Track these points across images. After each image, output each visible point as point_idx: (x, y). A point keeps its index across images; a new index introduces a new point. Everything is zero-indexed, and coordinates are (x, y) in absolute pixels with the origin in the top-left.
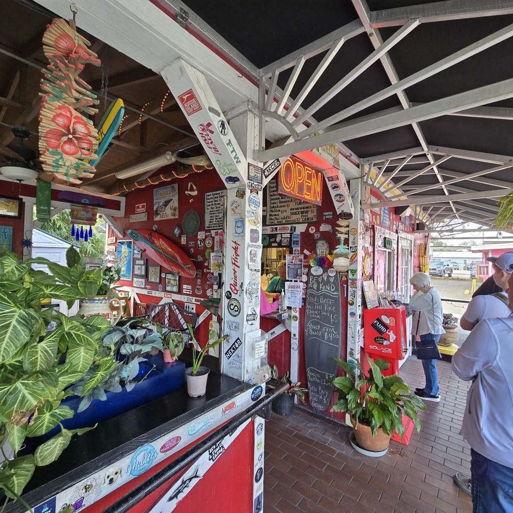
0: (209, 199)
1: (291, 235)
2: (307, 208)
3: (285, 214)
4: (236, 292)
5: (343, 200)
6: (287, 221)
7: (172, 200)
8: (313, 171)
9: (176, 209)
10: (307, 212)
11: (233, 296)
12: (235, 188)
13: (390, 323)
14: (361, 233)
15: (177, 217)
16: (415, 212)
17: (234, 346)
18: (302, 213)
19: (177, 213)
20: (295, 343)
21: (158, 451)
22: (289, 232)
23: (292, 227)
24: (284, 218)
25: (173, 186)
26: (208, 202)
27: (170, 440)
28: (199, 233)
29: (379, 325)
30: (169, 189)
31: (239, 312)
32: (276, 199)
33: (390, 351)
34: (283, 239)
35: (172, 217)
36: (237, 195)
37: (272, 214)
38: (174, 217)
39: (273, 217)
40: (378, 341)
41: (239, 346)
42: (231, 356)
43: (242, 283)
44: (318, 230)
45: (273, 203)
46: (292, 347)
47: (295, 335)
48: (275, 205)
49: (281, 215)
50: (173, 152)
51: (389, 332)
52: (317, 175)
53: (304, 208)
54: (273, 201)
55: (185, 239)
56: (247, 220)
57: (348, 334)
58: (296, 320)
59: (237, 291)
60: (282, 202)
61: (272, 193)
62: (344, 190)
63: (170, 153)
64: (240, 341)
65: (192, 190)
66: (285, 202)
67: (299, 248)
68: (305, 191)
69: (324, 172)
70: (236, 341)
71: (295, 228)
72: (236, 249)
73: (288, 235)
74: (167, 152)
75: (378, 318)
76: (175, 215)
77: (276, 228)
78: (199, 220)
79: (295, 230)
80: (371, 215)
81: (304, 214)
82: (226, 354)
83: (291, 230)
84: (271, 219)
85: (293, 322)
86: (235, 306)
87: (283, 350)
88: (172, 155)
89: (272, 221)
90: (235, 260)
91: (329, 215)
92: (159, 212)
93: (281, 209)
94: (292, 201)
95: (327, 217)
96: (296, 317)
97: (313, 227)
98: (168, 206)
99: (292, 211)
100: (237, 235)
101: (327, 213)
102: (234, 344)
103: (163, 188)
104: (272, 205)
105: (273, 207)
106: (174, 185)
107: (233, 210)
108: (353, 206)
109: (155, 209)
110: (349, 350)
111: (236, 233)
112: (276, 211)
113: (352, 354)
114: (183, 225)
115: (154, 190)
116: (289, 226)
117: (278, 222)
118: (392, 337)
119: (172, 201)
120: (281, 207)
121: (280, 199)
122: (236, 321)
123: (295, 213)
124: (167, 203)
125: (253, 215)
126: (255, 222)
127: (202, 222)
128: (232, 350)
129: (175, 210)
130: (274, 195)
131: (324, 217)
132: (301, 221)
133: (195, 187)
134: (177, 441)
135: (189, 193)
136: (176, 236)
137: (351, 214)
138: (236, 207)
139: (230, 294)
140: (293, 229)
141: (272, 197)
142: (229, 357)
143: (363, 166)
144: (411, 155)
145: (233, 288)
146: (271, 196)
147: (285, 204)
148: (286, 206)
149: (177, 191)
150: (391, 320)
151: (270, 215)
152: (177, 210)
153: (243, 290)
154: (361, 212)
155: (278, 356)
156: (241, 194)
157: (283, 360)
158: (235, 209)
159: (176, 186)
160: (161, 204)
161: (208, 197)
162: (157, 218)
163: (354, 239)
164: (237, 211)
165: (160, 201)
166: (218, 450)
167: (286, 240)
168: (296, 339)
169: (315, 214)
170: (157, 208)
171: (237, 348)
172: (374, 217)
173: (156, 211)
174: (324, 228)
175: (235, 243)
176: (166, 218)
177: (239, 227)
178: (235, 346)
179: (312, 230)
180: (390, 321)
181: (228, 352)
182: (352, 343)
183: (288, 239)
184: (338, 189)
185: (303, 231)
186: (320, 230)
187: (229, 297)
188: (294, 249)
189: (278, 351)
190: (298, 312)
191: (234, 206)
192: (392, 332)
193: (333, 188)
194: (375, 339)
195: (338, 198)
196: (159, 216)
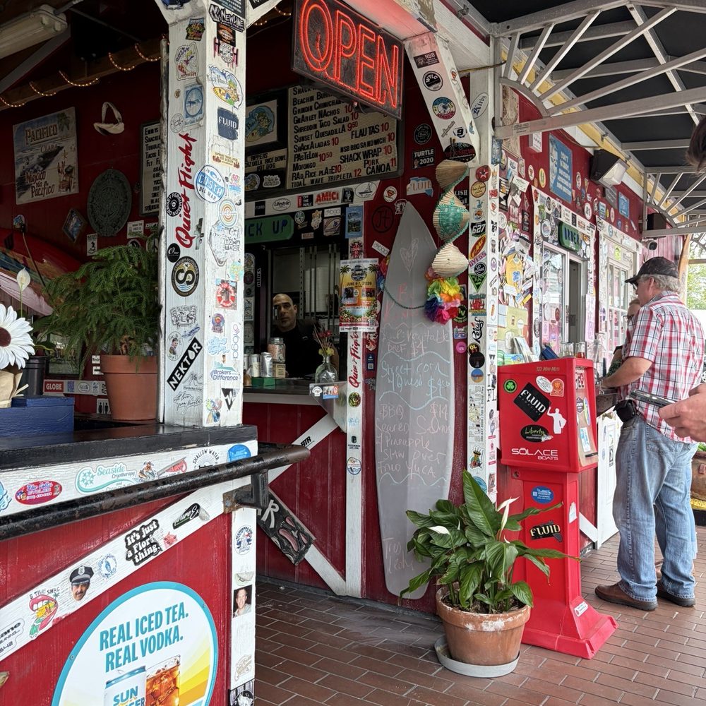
0: (151, 140)
1: (343, 211)
2: (377, 142)
3: (329, 163)
4: (188, 242)
5: (453, 114)
6: (332, 177)
7: (60, 148)
8: (379, 37)
9: (71, 171)
10: (376, 153)
11: (184, 252)
12: (185, 19)
13: (553, 391)
14: (494, 193)
15: (74, 191)
16: (645, 187)
17: (185, 360)
18: (366, 155)
19: (75, 180)
20: (355, 456)
21: (12, 495)
22: (339, 202)
23: (345, 192)
24: (326, 172)
25: (63, 114)
26: (151, 148)
27: (37, 484)
28: (130, 225)
29: (531, 398)
30: (51, 121)
31: (196, 284)
32: (310, 128)
33: (554, 454)
34: (325, 221)
35: (63, 193)
36: (188, 35)
37: (301, 163)
38: (68, 193)
39: (302, 172)
40: (530, 435)
41: (196, 354)
42: (179, 382)
43: (201, 220)
44: (402, 195)
45: (302, 139)
46: (349, 467)
47: (354, 439)
48: (306, 143)
49: (320, 166)
50: (57, 7)
51: (553, 411)
52: (390, 49)
53: (369, 144)
54: (300, 135)
55: (96, 242)
56: (209, 87)
57: (468, 421)
58: (358, 404)
59: (191, 239)
60: (322, 135)
61: (299, 116)
62: (453, 89)
63: (51, 10)
64: (199, 345)
65: (111, 119)
66: (329, 133)
67: (361, 239)
68: (359, 78)
69: (407, 44)
70: (190, 348)
71: (352, 193)
72: (187, 151)
73: (338, 212)
74: (43, 7)
75: (529, 384)
76: (69, 187)
77: (311, 197)
78: (129, 194)
79: (352, 198)
80: (522, 162)
81: (371, 159)
82: (170, 379)
83: (344, 198)
84: (297, 176)
85: (349, 408)
86: (189, 272)
87: (330, 478)
88: (56, 14)
89: (299, 180)
90: (185, 175)
91: (426, 157)
92: (28, 182)
93: (320, 151)
94: (343, 129)
95: (423, 161)
96: (357, 397)
97: (392, 189)
98: (53, 166)
99: (344, 154)
100: (189, 119)
101: (422, 153)
102: (186, 354)
103: (38, 122)
104: (299, 144)
105: (302, 148)
106: (65, 110)
107: (181, 68)
108: (474, 129)
109: (18, 174)
110: (470, 456)
111: (188, 115)
112: (308, 157)
113: (477, 463)
114: (89, 209)
115: (15, 128)
116: (340, 190)
117: (312, 181)
118: (559, 422)
119: (61, 152)
120: (320, 145)
121: (318, 128)
122: (189, 305)
123: (351, 158)
124: (48, 158)
125: (222, 78)
126: (228, 96)
127: (137, 198)
128: (182, 369)
129: (69, 173)
130: (304, 119)
131: (416, 163)
132: (364, 173)
133: (117, 114)
134: (53, 490)
135: (104, 126)
136: (72, 237)
137: (471, 147)
138: (187, 62)
139: (178, 249)
140: (349, 196)
141: (300, 125)
142: (176, 385)
143: (497, 40)
144: (595, 11)
145: (182, 235)
146: (298, 121)
147: (329, 138)
148: (331, 142)
149: (73, 125)
150: (557, 385)
151: (296, 167)
152: (75, 174)
153: (202, 235)
154: (496, 146)
155: (318, 495)
156: (196, 31)
157: (329, 501)
158: (184, 64)
159: (70, 113)
160: (34, 161)
161: (150, 136)
162: (25, 198)
163: (480, 206)
164: (188, 69)
165: (28, 153)
166: (147, 547)
167: (332, 223)
168: (357, 447)
169: (394, 154)
170: (23, 173)
171: (191, 361)
172: (531, 167)
173: (22, 179)
174: (417, 186)
175: (186, 137)
176: (46, 197)
177: (194, 103)
178: (188, 359)
179: (390, 195)
180: (555, 388)
181: (173, 374)
182: (477, 439)
183: (338, 220)
184: (439, 85)
185: (371, 197)
186: (408, 193)
187: (174, 256)
188: (350, 242)
189: (318, 483)
190: (361, 386)
191: (183, 58)
192: (557, 410)
193: (429, 84)
194: (523, 431)
195: (440, 107)
196: (29, 193)
